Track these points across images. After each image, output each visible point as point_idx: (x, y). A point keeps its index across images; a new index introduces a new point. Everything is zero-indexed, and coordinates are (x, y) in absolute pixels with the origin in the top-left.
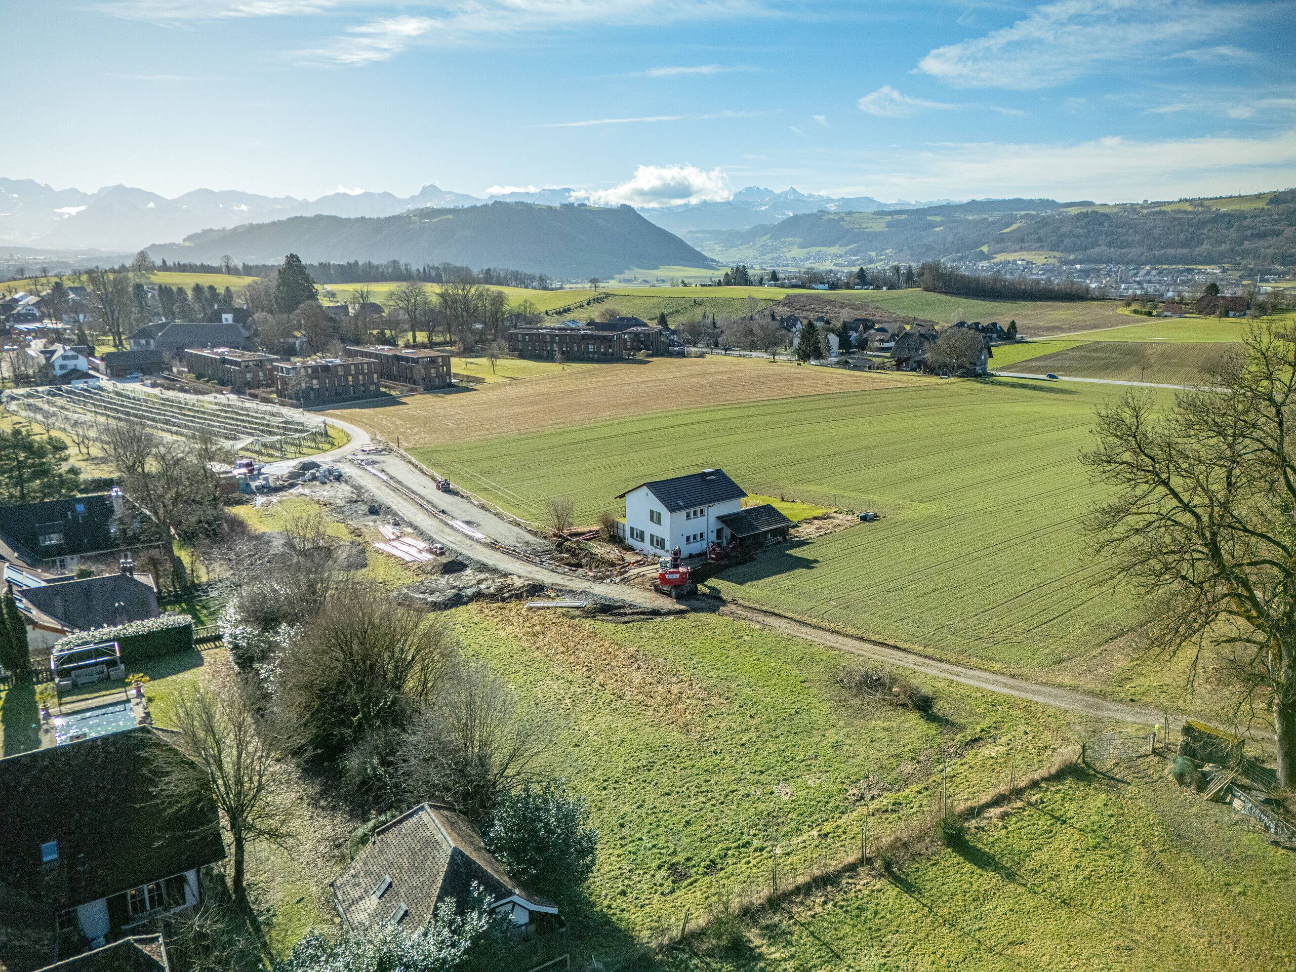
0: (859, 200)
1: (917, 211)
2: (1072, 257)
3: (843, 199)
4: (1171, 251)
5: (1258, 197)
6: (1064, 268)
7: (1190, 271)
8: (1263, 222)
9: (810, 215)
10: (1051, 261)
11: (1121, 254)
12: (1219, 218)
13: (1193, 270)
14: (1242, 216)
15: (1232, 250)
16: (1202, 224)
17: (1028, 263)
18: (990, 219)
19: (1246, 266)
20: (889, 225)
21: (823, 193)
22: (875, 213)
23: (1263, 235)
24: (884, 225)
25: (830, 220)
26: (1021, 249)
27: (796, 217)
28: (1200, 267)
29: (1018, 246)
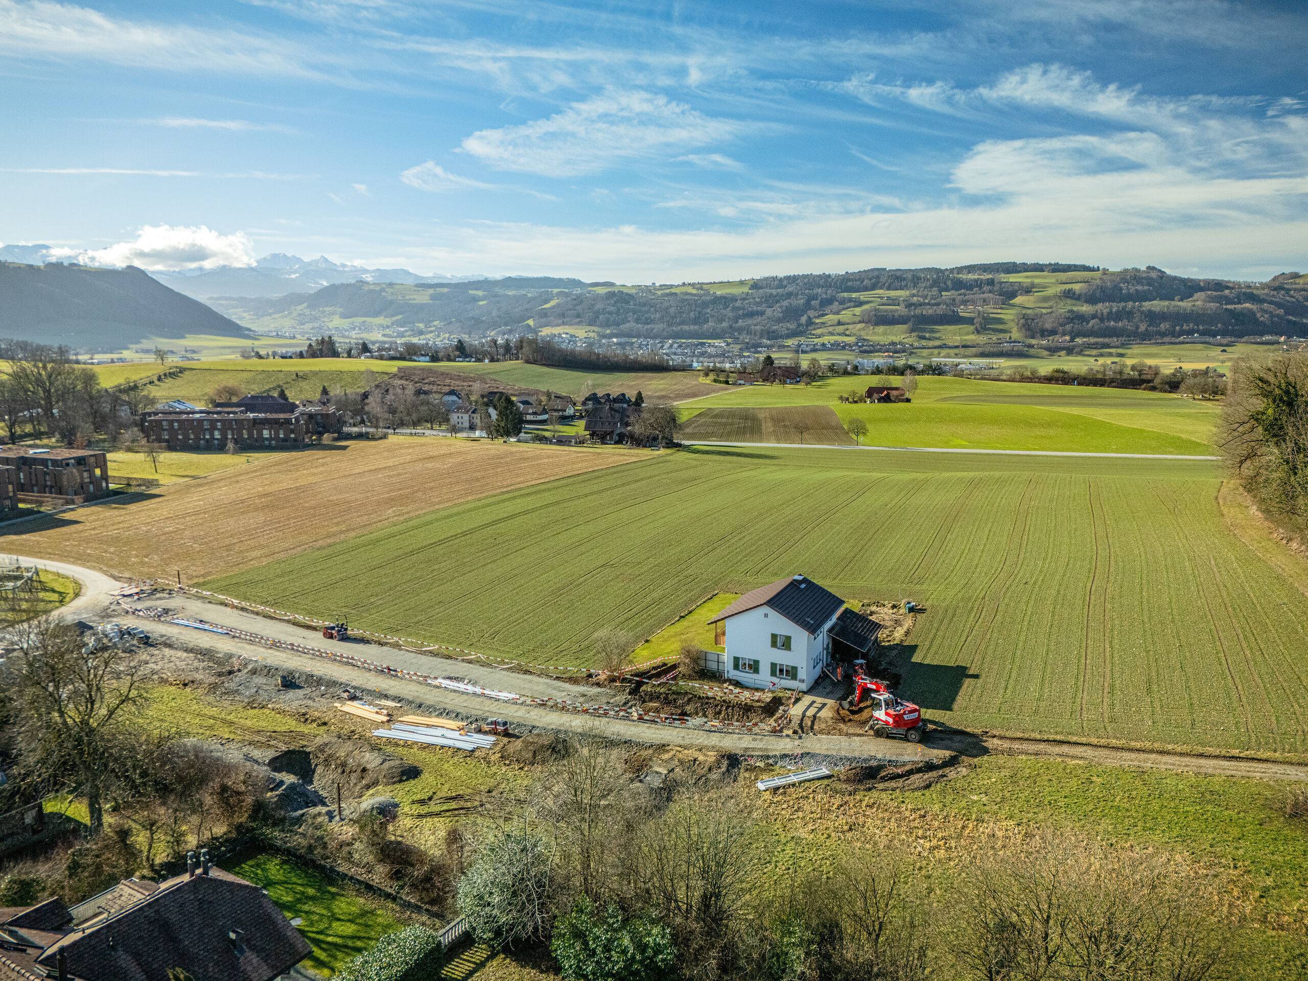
0: (395, 271)
1: (457, 285)
2: (608, 332)
3: (379, 270)
4: (686, 328)
5: (742, 283)
6: (604, 341)
7: (703, 344)
8: (749, 303)
9: (349, 285)
10: (592, 335)
11: (647, 329)
12: (717, 300)
13: (704, 343)
14: (734, 299)
15: (731, 327)
16: (705, 305)
17: (572, 336)
18: (529, 295)
19: (743, 340)
20: (433, 297)
21: (357, 263)
22: (418, 286)
23: (752, 315)
24: (428, 298)
25: (371, 291)
26: (564, 324)
27: (333, 287)
28: (709, 341)
29: (561, 321)
